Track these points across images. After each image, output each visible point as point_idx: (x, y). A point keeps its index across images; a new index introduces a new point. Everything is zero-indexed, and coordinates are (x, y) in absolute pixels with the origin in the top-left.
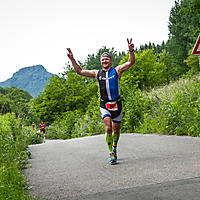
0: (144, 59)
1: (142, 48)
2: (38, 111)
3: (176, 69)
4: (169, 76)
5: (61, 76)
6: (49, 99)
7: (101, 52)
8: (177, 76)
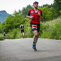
0: (44, 10)
1: (43, 6)
2: (3, 28)
3: (56, 14)
4: (53, 17)
5: (12, 15)
6: (7, 24)
7: (28, 6)
8: (56, 17)
